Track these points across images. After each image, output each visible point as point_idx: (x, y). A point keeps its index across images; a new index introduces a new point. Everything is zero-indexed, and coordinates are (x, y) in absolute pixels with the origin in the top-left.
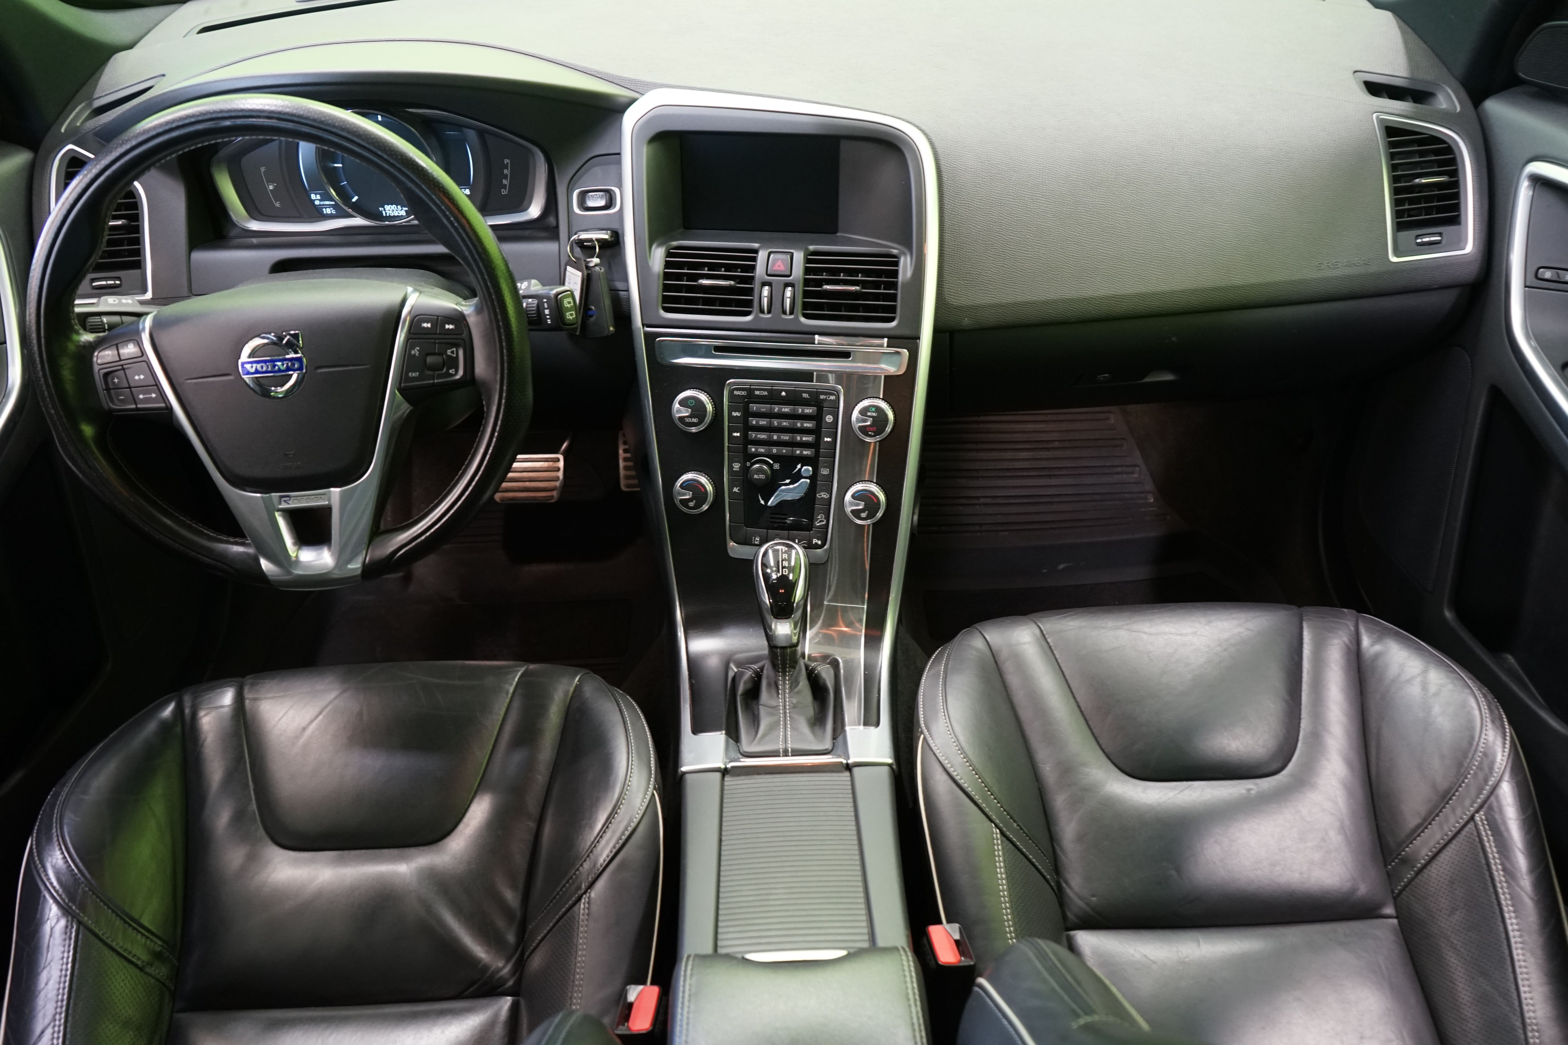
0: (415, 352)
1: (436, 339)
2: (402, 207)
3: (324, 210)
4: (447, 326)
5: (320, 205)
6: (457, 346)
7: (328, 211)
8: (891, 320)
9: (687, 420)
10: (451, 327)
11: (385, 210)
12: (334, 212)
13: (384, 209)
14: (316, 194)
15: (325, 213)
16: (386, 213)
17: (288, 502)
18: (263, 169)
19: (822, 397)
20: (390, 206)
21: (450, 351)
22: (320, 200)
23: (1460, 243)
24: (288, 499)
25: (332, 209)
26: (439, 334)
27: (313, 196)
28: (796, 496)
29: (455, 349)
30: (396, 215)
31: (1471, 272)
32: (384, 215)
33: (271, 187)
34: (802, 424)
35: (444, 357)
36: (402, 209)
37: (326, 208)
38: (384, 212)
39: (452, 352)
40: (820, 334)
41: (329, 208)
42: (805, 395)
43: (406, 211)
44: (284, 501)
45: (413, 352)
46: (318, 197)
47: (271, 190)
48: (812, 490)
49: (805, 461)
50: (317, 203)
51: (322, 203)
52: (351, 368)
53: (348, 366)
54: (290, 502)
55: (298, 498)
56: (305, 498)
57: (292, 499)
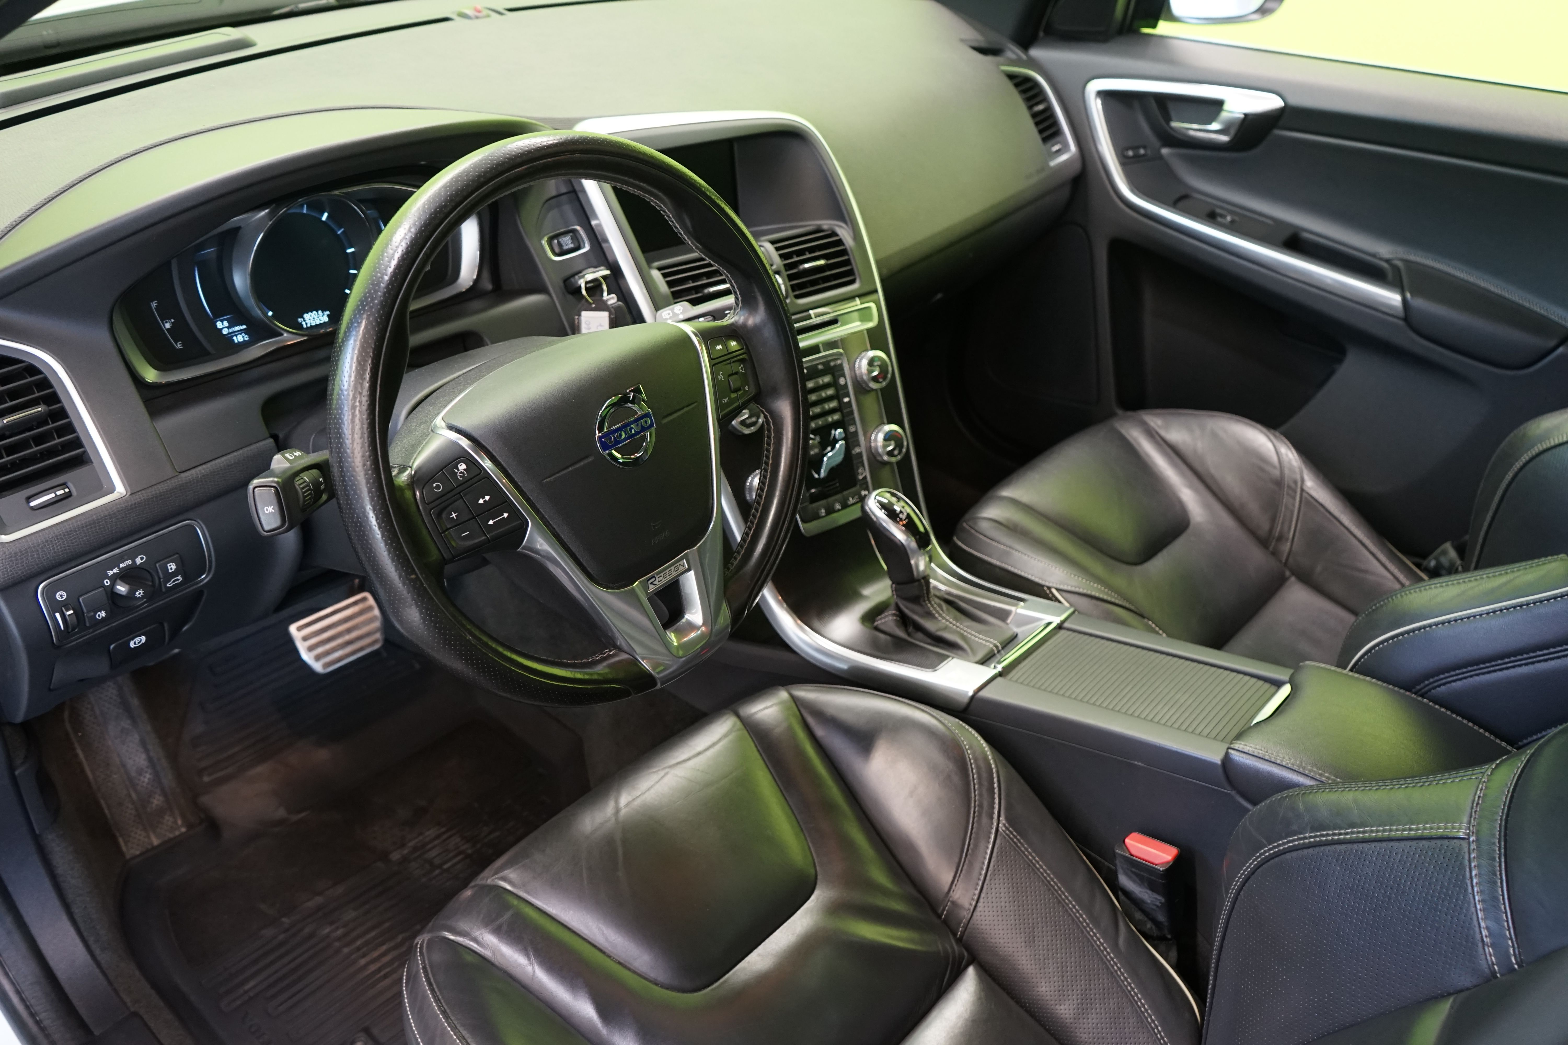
0: (721, 376)
1: (730, 359)
2: (322, 312)
3: (235, 338)
5: (229, 333)
6: (744, 361)
7: (239, 339)
8: (852, 282)
9: (748, 422)
10: (734, 343)
11: (305, 321)
12: (246, 338)
13: (304, 319)
14: (222, 321)
15: (236, 341)
16: (306, 324)
17: (654, 582)
18: (154, 304)
19: (832, 364)
20: (310, 313)
21: (740, 367)
22: (228, 328)
23: (1065, 148)
24: (653, 579)
25: (243, 334)
26: (730, 353)
27: (219, 325)
28: (839, 459)
29: (743, 365)
30: (318, 323)
31: (1078, 166)
32: (305, 326)
33: (168, 326)
34: (826, 393)
35: (740, 374)
36: (323, 315)
37: (236, 336)
38: (304, 323)
39: (742, 369)
40: (812, 309)
41: (241, 334)
42: (820, 367)
43: (328, 316)
44: (651, 583)
45: (719, 378)
46: (226, 324)
47: (167, 330)
48: (848, 449)
49: (836, 425)
50: (225, 332)
51: (231, 330)
52: (686, 409)
53: (683, 408)
54: (656, 582)
55: (662, 574)
56: (667, 571)
57: (657, 577)
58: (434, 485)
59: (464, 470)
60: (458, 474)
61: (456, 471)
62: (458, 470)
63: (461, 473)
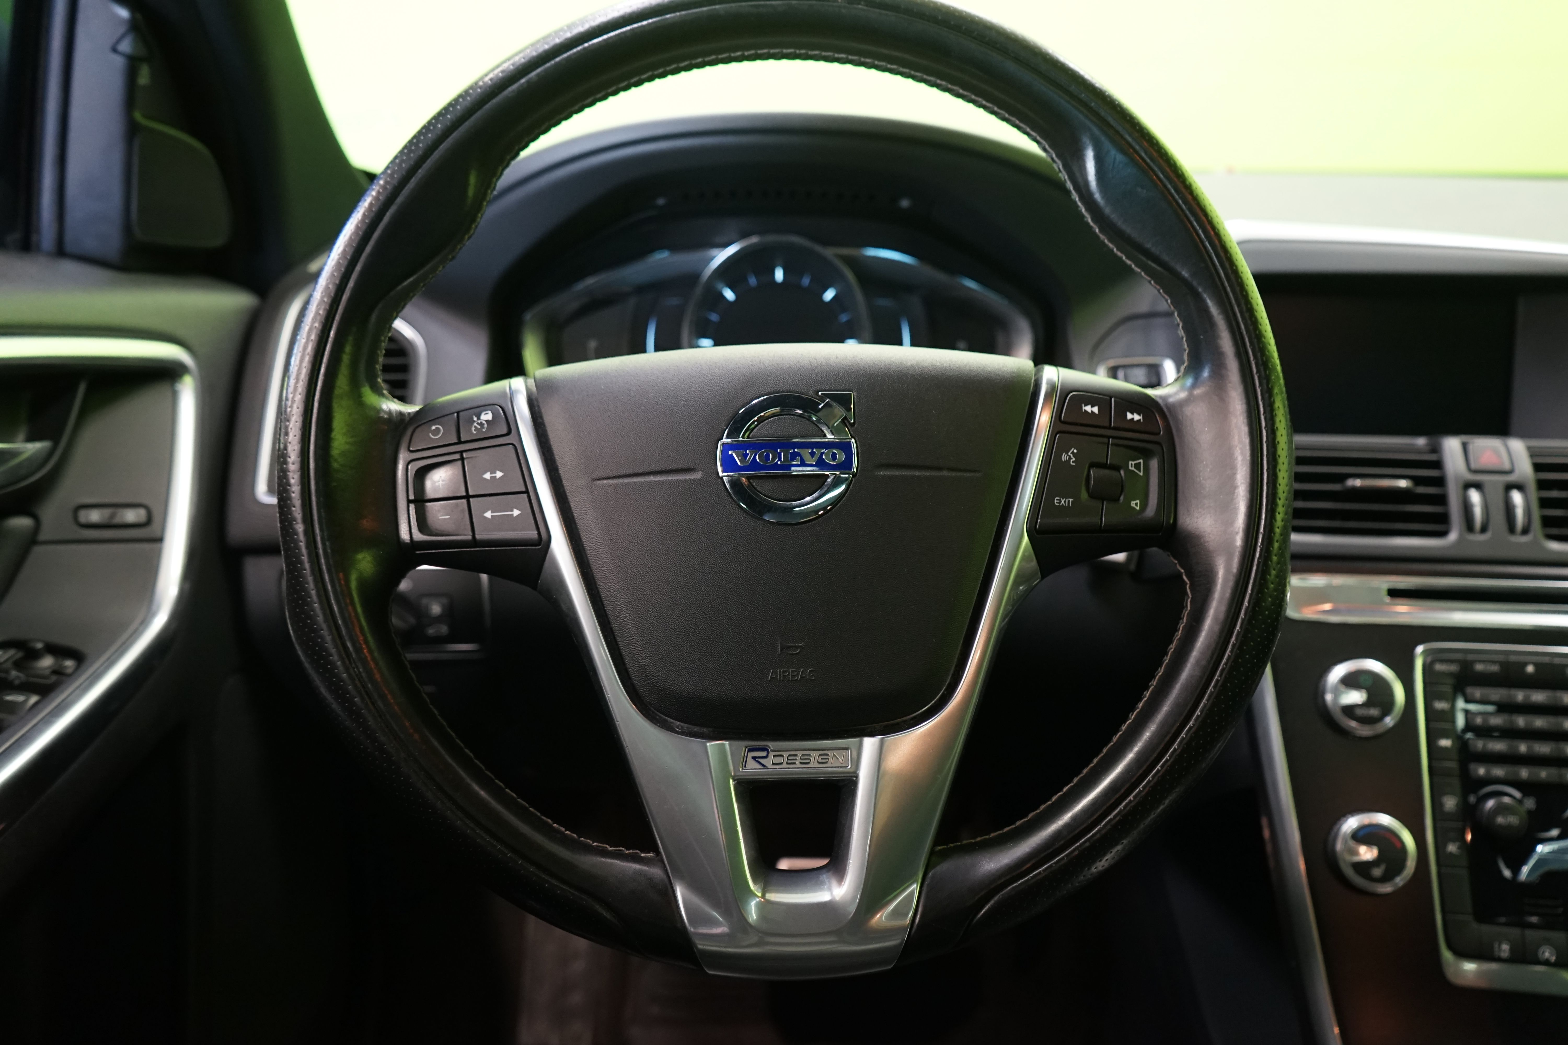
0: (1069, 456)
1: (1109, 437)
4: (1129, 416)
6: (1147, 454)
9: (1360, 712)
10: (1137, 417)
17: (762, 761)
21: (1133, 463)
24: (764, 754)
26: (1115, 428)
29: (1141, 461)
35: (1122, 472)
39: (1137, 466)
44: (754, 758)
45: (1064, 457)
52: (945, 473)
53: (940, 469)
54: (768, 762)
55: (785, 754)
56: (800, 754)
57: (772, 754)
58: (434, 428)
59: (487, 421)
60: (475, 424)
61: (475, 419)
62: (479, 418)
63: (481, 424)
